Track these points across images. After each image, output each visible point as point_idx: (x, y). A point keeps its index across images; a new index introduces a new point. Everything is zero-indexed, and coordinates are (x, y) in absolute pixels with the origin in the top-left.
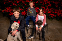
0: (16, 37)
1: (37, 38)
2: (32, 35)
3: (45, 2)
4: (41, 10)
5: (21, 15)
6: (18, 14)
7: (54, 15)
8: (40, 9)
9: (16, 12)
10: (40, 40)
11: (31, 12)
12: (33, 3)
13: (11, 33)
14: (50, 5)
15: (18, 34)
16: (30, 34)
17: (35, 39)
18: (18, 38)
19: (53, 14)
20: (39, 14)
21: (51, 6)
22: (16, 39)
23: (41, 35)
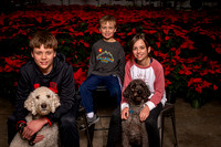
3: (166, 32)
5: (62, 59)
7: (207, 84)
9: (42, 48)
14: (189, 44)
19: (204, 78)
20: (136, 62)
21: (191, 48)
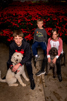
0: (18, 74)
1: (50, 75)
2: (42, 71)
3: (61, 19)
4: (55, 33)
5: (25, 41)
6: (21, 40)
8: (53, 31)
9: (18, 37)
10: (54, 77)
11: (39, 36)
12: (42, 22)
13: (11, 69)
15: (21, 69)
16: (39, 68)
17: (46, 76)
18: (21, 75)
20: (52, 39)
22: (19, 77)
23: (56, 70)
